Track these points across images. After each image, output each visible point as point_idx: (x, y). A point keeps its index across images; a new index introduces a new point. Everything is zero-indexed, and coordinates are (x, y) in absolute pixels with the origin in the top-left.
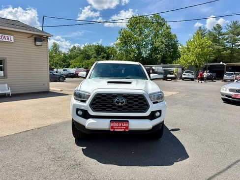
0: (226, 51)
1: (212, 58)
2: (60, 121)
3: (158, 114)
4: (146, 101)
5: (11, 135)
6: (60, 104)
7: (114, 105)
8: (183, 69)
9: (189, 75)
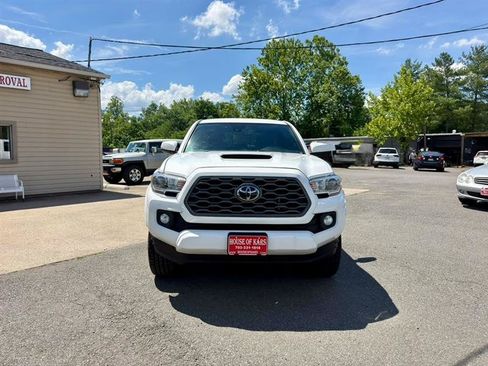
0: (463, 107)
1: (435, 122)
2: (125, 243)
3: (329, 220)
4: (302, 191)
5: (22, 271)
6: (124, 213)
7: (236, 200)
8: (375, 146)
9: (388, 157)
